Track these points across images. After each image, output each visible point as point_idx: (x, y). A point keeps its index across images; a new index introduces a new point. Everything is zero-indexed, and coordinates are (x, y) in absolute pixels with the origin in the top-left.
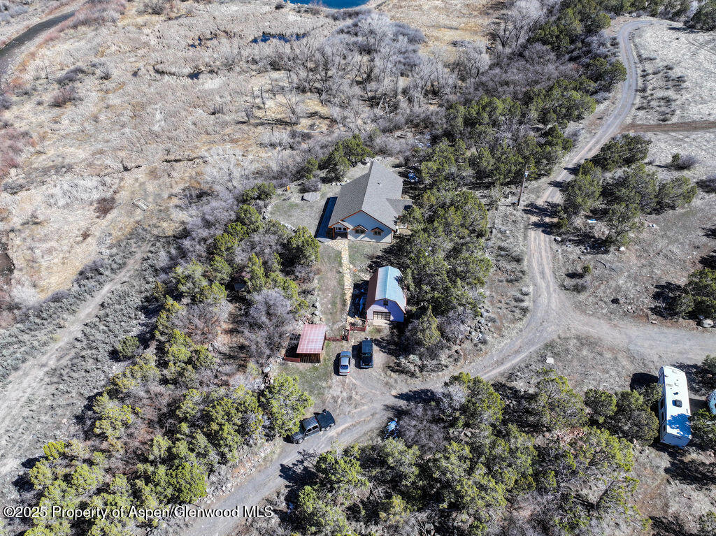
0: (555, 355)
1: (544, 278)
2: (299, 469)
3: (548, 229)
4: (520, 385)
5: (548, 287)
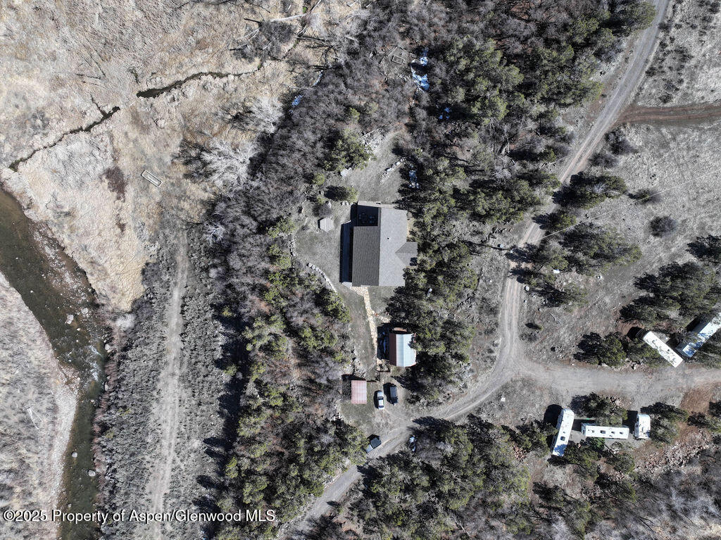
0: (507, 395)
1: (510, 329)
2: (367, 467)
3: (522, 276)
4: (484, 417)
5: (512, 337)
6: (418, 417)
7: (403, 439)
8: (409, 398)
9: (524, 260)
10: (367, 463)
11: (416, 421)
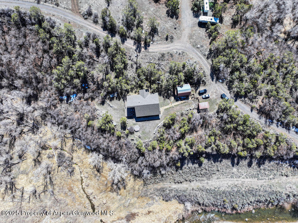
0: (196, 45)
1: (169, 47)
2: (234, 98)
3: (147, 45)
4: (207, 53)
5: (172, 46)
6: (211, 80)
7: (221, 85)
8: (203, 84)
9: (140, 46)
10: (233, 98)
11: (213, 80)
